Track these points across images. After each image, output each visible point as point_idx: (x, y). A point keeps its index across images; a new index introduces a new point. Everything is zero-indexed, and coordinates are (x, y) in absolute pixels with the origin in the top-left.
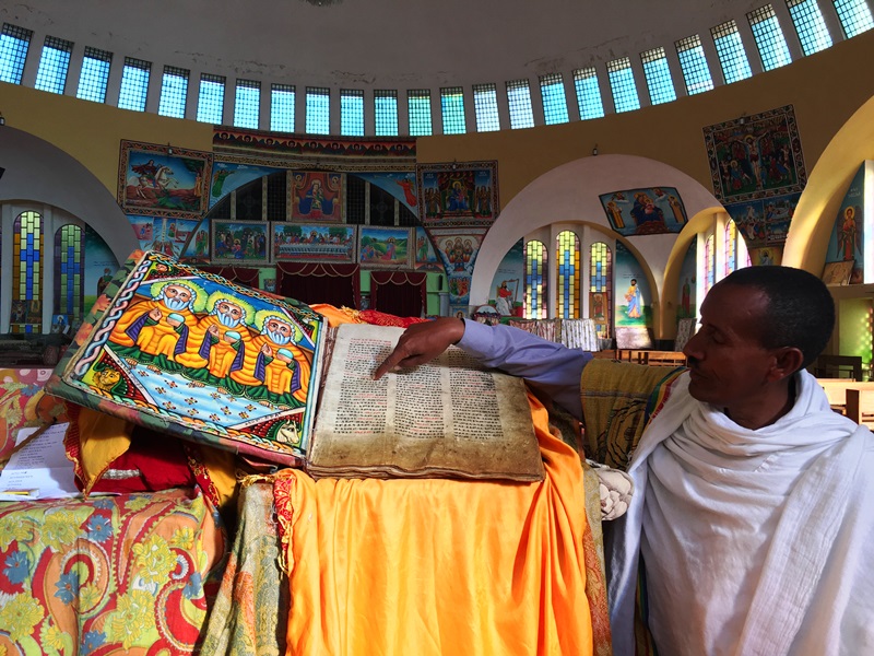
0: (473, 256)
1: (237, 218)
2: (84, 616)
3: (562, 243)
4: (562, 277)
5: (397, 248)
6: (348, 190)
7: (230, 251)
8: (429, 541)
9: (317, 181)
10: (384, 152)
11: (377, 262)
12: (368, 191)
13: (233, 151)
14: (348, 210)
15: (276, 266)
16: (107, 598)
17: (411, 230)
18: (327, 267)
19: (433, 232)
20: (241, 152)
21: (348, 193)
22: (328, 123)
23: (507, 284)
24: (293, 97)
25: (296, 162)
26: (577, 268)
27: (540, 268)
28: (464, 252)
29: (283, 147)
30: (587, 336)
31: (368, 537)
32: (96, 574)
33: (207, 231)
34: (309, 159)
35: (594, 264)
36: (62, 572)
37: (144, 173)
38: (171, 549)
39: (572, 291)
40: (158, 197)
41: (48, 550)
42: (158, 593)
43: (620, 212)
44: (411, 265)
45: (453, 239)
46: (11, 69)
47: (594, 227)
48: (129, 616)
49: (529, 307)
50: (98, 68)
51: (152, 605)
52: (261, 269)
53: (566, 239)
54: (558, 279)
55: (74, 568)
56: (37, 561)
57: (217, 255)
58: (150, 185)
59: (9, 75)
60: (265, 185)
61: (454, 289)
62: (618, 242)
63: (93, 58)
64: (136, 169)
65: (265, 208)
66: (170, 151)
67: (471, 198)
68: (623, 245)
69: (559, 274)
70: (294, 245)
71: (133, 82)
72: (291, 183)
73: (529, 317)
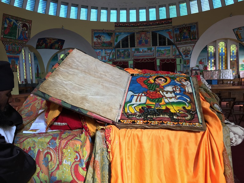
0: (191, 52)
1: (122, 47)
2: (50, 171)
3: (220, 46)
4: (220, 56)
5: (167, 52)
6: (152, 36)
7: (121, 57)
8: (161, 152)
9: (143, 35)
10: (162, 24)
11: (161, 57)
12: (158, 36)
13: (120, 29)
14: (152, 42)
15: (133, 60)
16: (56, 166)
17: (171, 46)
18: (147, 59)
19: (178, 46)
20: (122, 29)
21: (152, 37)
22: (146, 17)
23: (202, 60)
24: (135, 11)
25: (137, 30)
26: (226, 53)
27: (213, 54)
28: (188, 51)
29: (133, 26)
30: (230, 74)
31: (138, 150)
32: (53, 158)
33: (114, 52)
34: (141, 29)
35: (231, 51)
36: (44, 157)
37: (98, 38)
38: (74, 151)
39: (224, 60)
40: (102, 44)
41: (39, 150)
42: (71, 165)
43: (240, 34)
44: (172, 57)
45: (184, 48)
46: (64, 14)
47: (231, 39)
48: (63, 172)
49: (209, 67)
50: (85, 11)
51: (69, 169)
52: (129, 61)
53: (222, 45)
54: (219, 57)
55: (47, 156)
56: (37, 153)
57: (117, 58)
58: (99, 41)
59: (64, 15)
60: (129, 38)
61: (185, 63)
62: (240, 44)
63: (83, 8)
64: (96, 37)
65: (129, 44)
66: (104, 31)
67: (190, 35)
68: (242, 45)
69: (219, 56)
70: (138, 54)
71: (94, 13)
72: (136, 36)
73: (209, 70)
